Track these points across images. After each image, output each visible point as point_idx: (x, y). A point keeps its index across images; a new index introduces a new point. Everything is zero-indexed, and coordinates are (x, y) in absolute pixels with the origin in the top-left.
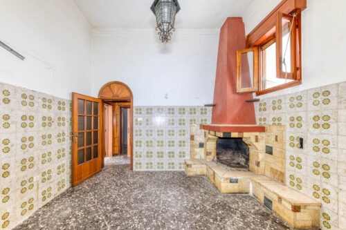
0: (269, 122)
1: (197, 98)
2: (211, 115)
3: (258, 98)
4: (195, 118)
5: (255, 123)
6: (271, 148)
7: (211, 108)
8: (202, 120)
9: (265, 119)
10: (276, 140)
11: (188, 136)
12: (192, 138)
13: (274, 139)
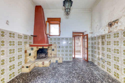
0: (53, 43)
1: (28, 31)
2: (33, 40)
3: (49, 36)
4: (27, 41)
5: (48, 43)
6: (54, 49)
7: (33, 37)
8: (30, 42)
9: (52, 42)
10: (55, 47)
11: (23, 51)
12: (26, 52)
13: (54, 47)
